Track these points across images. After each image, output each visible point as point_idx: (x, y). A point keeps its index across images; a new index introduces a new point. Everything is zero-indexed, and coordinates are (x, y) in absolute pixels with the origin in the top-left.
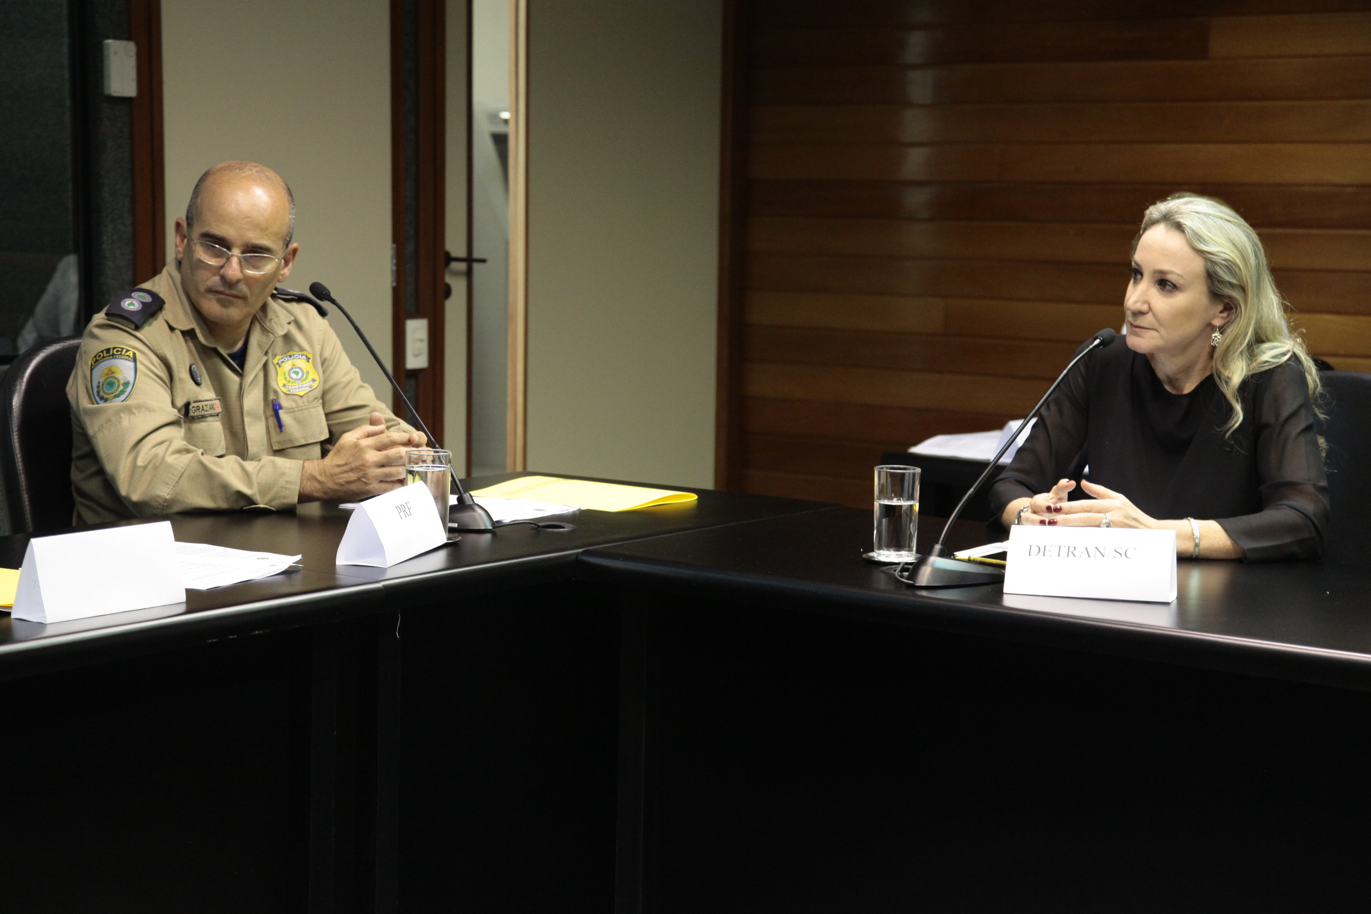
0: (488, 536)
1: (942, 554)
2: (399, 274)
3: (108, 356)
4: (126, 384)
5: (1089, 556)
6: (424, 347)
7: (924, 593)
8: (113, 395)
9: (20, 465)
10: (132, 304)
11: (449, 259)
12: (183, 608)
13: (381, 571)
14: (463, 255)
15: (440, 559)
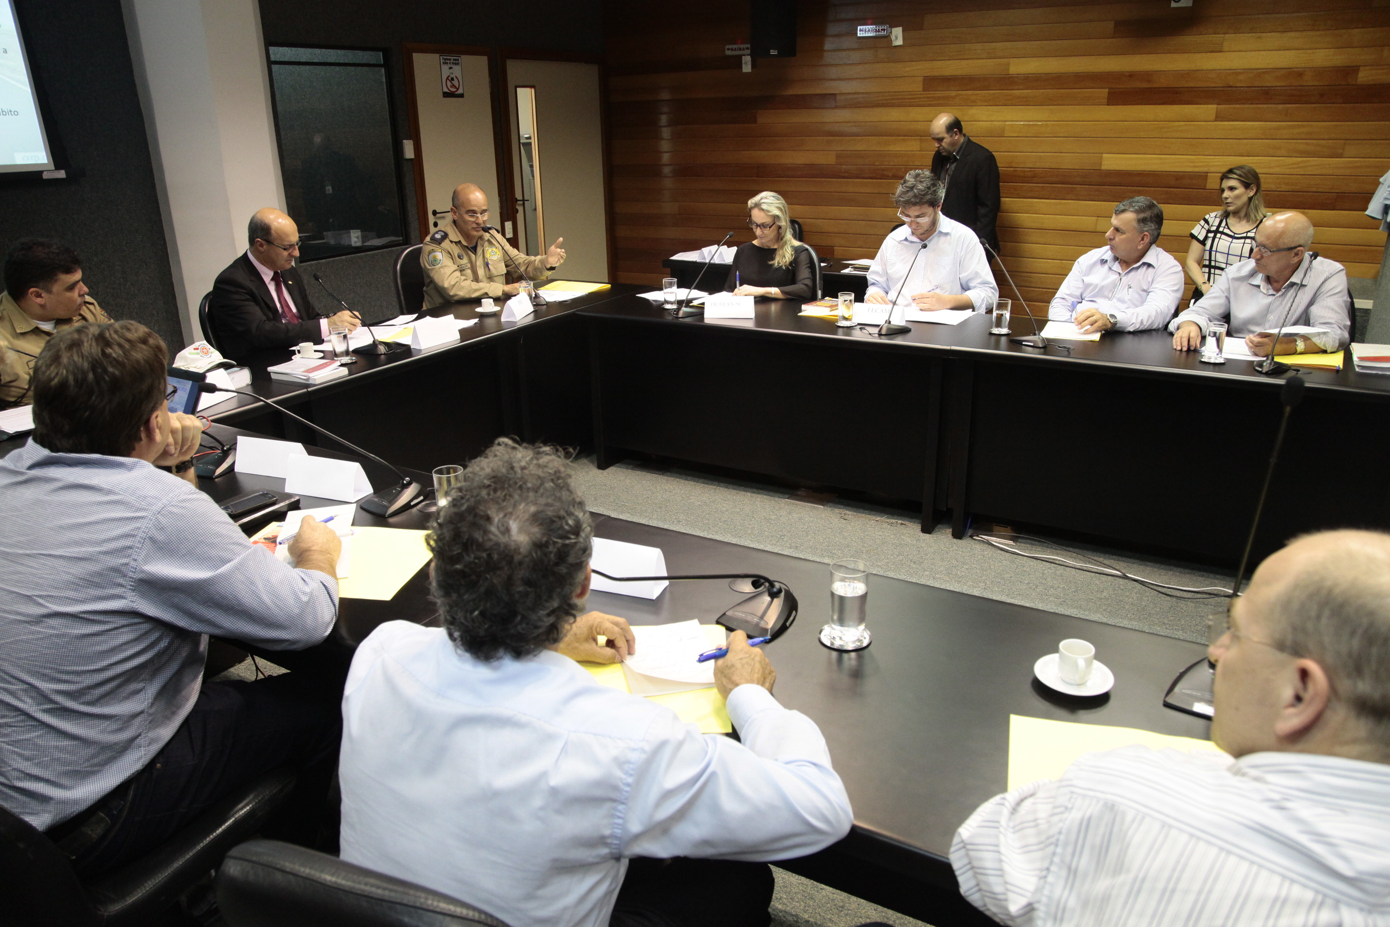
0: (545, 306)
1: (685, 307)
2: (501, 208)
3: (432, 252)
4: (438, 261)
5: (725, 305)
6: (511, 230)
7: (681, 319)
8: (437, 264)
9: (400, 288)
10: (438, 236)
11: (517, 200)
12: (459, 341)
13: (515, 323)
14: (521, 199)
15: (532, 316)
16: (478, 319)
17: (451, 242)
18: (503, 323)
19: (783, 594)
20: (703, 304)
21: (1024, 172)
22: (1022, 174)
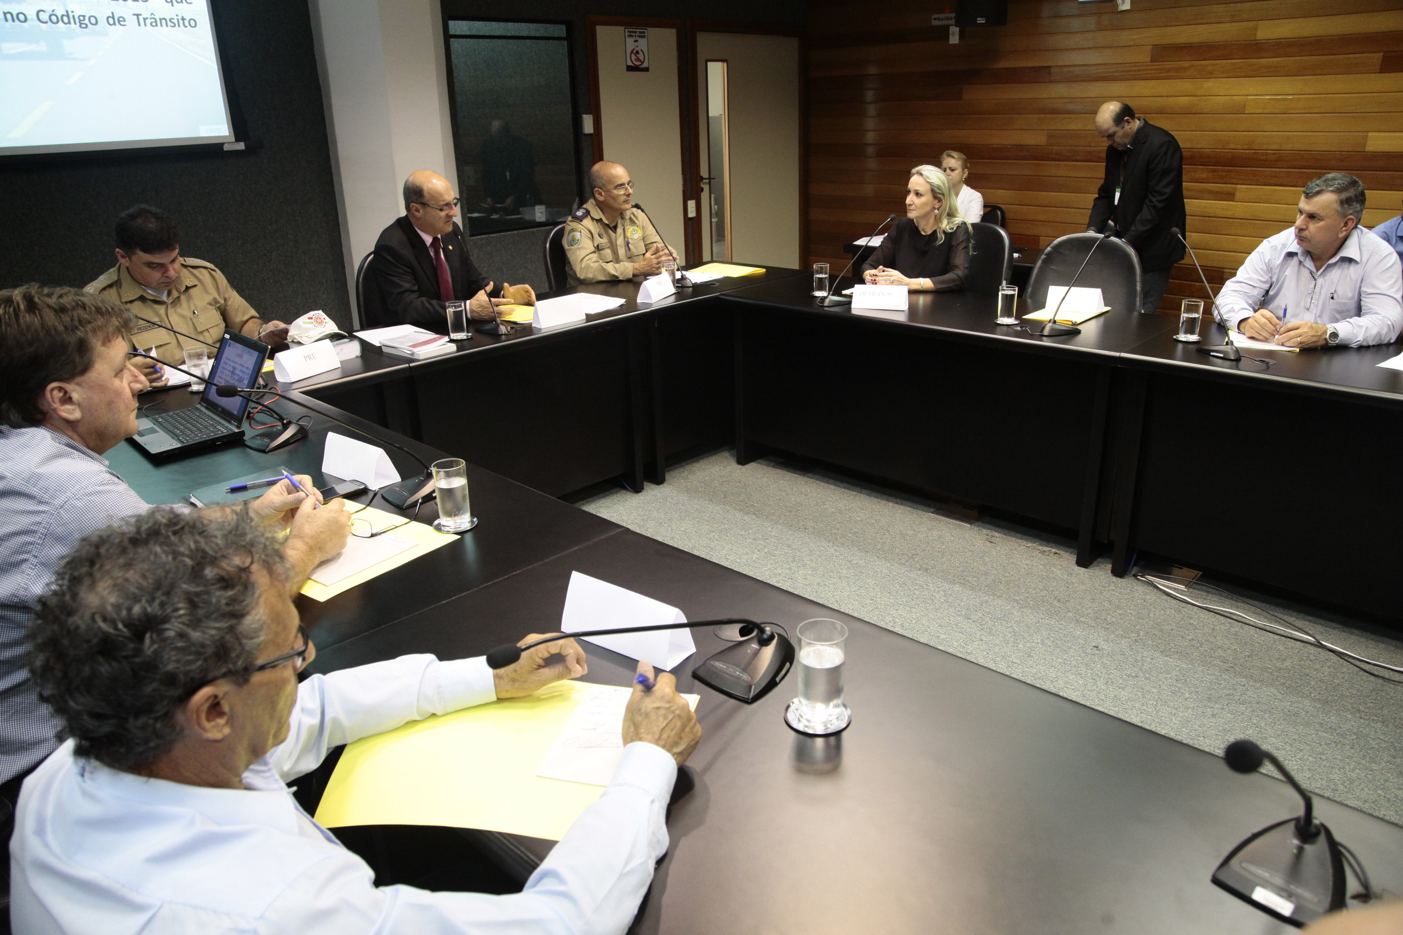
0: (691, 288)
1: (833, 294)
2: (685, 185)
3: (573, 231)
4: (578, 240)
5: (879, 295)
6: (694, 209)
7: (826, 309)
8: (575, 244)
9: (550, 266)
10: (579, 213)
11: (702, 178)
12: (584, 322)
13: (653, 304)
14: (707, 177)
15: (673, 299)
17: (595, 220)
18: (639, 304)
19: (775, 642)
20: (852, 293)
21: (1267, 154)
22: (1264, 157)
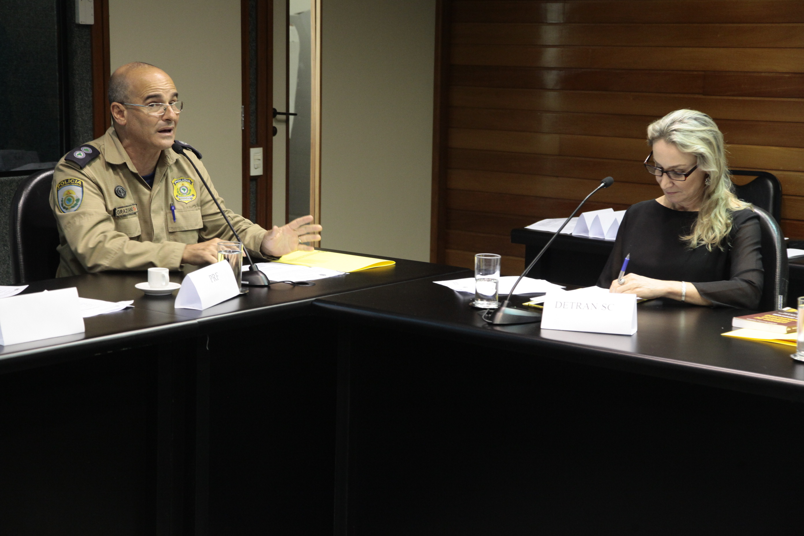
0: (266, 289)
1: (509, 306)
2: (246, 122)
3: (67, 184)
4: (78, 200)
5: (588, 309)
6: (260, 163)
7: (498, 328)
8: (70, 206)
10: (79, 155)
11: (275, 113)
12: (83, 336)
13: (199, 312)
14: (284, 110)
15: (235, 304)
16: (132, 302)
17: (110, 166)
18: (177, 312)
20: (542, 304)
